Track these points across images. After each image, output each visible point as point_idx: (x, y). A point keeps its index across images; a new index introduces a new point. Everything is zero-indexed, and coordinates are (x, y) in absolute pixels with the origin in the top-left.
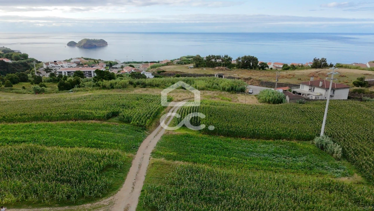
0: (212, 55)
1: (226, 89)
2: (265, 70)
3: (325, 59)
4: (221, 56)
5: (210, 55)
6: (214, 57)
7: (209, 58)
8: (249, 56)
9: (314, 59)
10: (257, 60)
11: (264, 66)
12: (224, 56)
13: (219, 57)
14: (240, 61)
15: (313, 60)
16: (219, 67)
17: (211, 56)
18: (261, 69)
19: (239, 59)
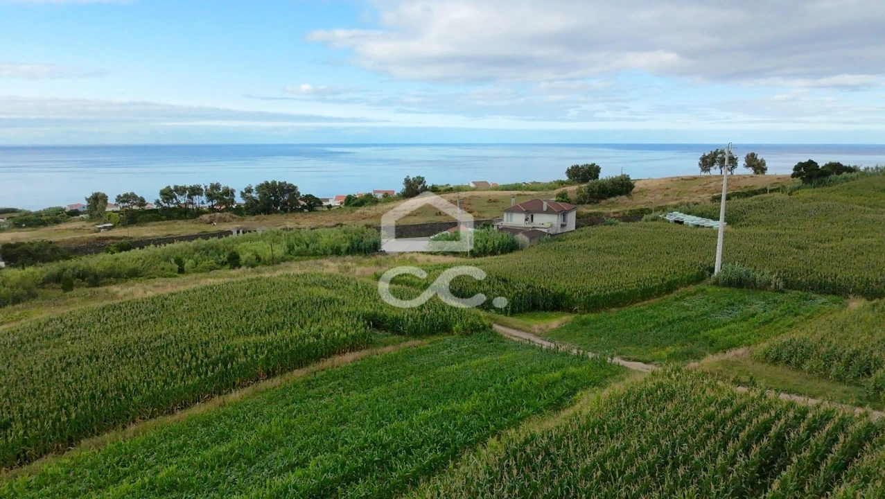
0: (176, 187)
1: (342, 250)
2: (317, 211)
3: (423, 178)
4: (203, 187)
5: (169, 187)
6: (181, 190)
7: (167, 194)
8: (274, 182)
9: (405, 179)
10: (294, 188)
11: (313, 204)
12: (208, 187)
13: (195, 191)
14: (254, 195)
15: (403, 181)
16: (212, 215)
17: (172, 188)
18: (306, 210)
19: (249, 190)
